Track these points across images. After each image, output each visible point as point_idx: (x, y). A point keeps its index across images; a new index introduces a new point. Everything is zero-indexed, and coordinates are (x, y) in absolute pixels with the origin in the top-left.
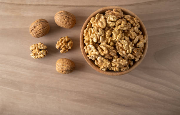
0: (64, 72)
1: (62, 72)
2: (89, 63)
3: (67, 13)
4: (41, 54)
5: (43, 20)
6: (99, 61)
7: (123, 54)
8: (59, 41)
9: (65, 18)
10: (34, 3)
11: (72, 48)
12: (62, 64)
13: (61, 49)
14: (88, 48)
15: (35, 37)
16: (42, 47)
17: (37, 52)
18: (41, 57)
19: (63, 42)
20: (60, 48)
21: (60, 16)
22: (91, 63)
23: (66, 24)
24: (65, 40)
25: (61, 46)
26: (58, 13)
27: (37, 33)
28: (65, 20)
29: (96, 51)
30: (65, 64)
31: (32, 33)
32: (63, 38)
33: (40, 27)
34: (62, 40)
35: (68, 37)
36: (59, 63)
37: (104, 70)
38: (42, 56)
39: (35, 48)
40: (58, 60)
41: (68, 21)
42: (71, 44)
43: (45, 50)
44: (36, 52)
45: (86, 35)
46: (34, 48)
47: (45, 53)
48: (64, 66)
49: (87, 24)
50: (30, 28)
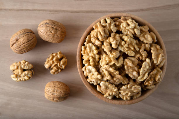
0: (55, 99)
1: (53, 99)
2: (89, 88)
3: (54, 23)
4: (25, 75)
5: (28, 31)
6: (103, 87)
7: (134, 76)
8: (49, 58)
9: (51, 29)
10: (15, 8)
11: (65, 67)
12: (53, 89)
13: (52, 69)
14: (87, 71)
15: (17, 52)
16: (26, 66)
17: (20, 74)
18: (25, 80)
19: (54, 59)
20: (50, 67)
21: (45, 27)
22: (91, 88)
23: (53, 37)
24: (57, 57)
25: (51, 65)
26: (42, 23)
27: (19, 47)
28: (51, 32)
29: (98, 75)
30: (56, 89)
31: (13, 48)
32: (54, 55)
33: (24, 40)
34: (53, 57)
35: (60, 53)
36: (49, 87)
37: (110, 98)
38: (26, 78)
39: (18, 68)
40: (48, 84)
41: (56, 34)
42: (65, 62)
43: (30, 70)
44: (18, 73)
45: (84, 53)
46: (16, 67)
47: (30, 74)
48: (56, 91)
49: (86, 37)
50: (11, 40)
